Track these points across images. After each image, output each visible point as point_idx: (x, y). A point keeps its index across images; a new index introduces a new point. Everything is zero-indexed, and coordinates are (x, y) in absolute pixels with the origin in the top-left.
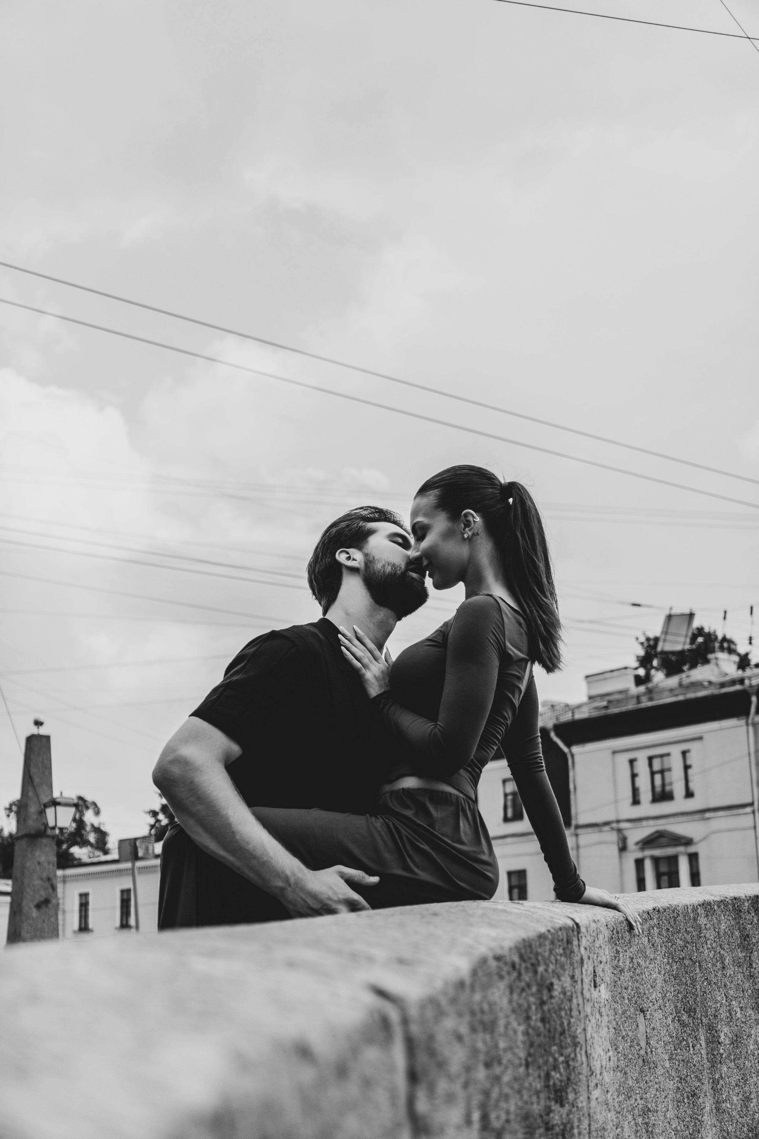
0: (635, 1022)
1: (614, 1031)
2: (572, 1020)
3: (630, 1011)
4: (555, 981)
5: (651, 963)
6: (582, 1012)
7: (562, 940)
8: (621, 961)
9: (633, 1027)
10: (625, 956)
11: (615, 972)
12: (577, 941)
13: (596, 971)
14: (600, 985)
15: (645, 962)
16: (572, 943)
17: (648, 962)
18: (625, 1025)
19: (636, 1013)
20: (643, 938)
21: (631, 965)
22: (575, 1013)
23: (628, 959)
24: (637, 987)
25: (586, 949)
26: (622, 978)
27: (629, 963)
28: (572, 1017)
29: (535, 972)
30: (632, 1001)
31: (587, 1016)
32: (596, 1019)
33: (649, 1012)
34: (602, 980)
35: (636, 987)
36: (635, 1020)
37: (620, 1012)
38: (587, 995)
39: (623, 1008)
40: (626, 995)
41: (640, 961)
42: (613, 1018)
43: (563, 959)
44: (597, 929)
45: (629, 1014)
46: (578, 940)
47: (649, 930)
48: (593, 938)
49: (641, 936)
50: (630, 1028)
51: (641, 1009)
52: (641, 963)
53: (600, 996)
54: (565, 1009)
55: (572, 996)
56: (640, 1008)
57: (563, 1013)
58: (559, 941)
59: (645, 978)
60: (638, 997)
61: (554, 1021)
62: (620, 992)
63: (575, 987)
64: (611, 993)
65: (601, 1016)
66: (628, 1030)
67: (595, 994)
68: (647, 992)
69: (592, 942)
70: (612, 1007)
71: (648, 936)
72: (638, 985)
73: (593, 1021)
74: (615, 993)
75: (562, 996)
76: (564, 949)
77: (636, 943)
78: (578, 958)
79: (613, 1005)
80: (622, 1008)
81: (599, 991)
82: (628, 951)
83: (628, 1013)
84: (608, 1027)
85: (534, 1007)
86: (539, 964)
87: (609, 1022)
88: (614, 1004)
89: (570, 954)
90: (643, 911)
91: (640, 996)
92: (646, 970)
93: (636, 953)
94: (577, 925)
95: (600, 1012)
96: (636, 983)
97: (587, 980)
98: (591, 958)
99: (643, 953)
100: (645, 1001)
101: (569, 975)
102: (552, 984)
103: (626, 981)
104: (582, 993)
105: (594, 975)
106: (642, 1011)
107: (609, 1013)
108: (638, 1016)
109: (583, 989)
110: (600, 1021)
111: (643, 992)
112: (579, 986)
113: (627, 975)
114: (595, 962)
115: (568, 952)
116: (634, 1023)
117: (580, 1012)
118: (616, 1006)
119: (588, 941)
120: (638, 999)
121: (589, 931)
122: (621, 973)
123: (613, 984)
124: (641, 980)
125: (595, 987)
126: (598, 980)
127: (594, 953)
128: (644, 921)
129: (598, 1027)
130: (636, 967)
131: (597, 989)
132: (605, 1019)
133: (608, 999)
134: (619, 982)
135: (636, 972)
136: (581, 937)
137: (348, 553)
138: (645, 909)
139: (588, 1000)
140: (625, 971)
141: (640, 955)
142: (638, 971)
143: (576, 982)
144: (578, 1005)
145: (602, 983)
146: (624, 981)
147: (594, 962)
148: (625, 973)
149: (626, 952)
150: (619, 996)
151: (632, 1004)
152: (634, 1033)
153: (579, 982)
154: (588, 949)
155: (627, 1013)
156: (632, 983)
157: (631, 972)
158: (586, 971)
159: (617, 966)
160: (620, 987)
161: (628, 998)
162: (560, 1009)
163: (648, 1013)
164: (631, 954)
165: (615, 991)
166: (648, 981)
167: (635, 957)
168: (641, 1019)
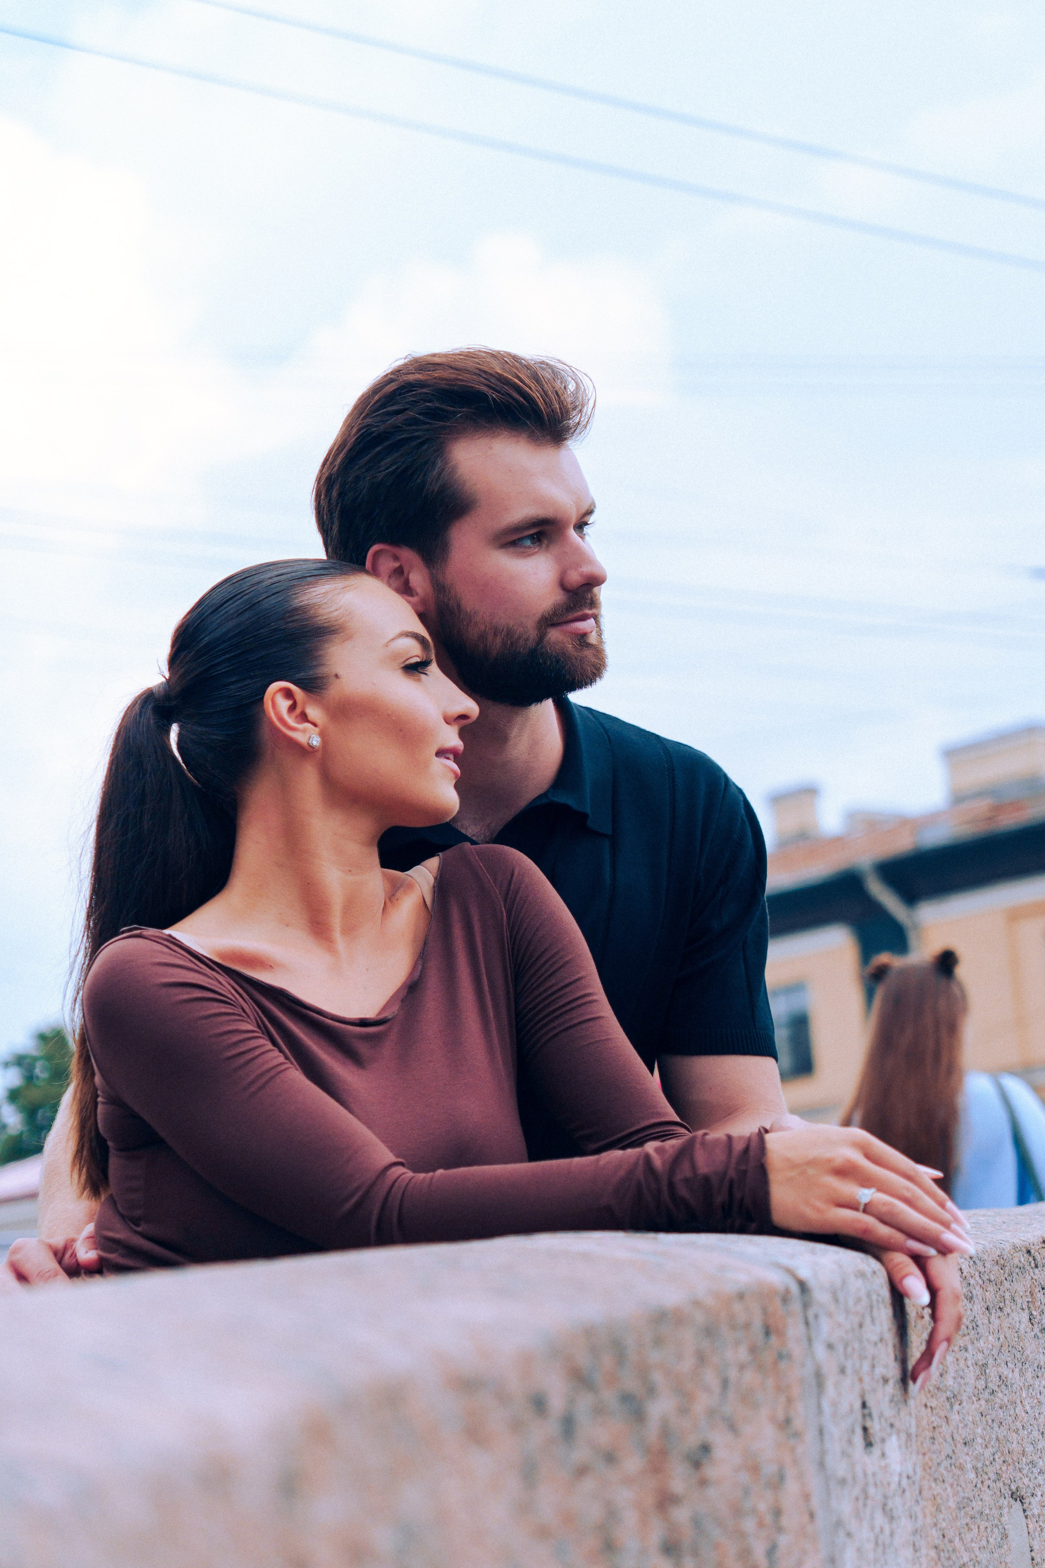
0: (996, 1526)
1: (933, 1553)
2: (783, 1541)
3: (981, 1500)
4: (719, 1439)
5: (1039, 1374)
6: (820, 1514)
7: (747, 1326)
8: (952, 1373)
9: (992, 1540)
10: (962, 1362)
11: (933, 1403)
12: (802, 1327)
13: (870, 1403)
14: (883, 1440)
15: (1022, 1373)
16: (781, 1334)
17: (1029, 1375)
18: (968, 1537)
19: (1000, 1504)
20: (1014, 1315)
21: (981, 1384)
22: (792, 1519)
23: (971, 1368)
24: (1001, 1437)
25: (830, 1346)
26: (955, 1417)
27: (973, 1378)
28: (780, 1530)
29: (638, 1415)
30: (986, 1473)
31: (839, 1524)
32: (872, 1528)
33: (1039, 1498)
34: (892, 1425)
35: (997, 1439)
36: (996, 1521)
37: (952, 1504)
38: (841, 1469)
39: (962, 1494)
40: (968, 1459)
41: (1005, 1372)
42: (929, 1520)
43: (749, 1377)
44: (869, 1295)
45: (977, 1508)
46: (807, 1323)
47: (1032, 1294)
48: (856, 1320)
49: (1007, 1310)
50: (984, 1543)
51: (1012, 1494)
52: (1010, 1376)
53: (886, 1467)
54: (754, 1511)
55: (781, 1477)
56: (1011, 1490)
57: (749, 1525)
58: (733, 1327)
59: (1023, 1414)
60: (1004, 1462)
61: (717, 1546)
62: (951, 1453)
63: (793, 1450)
64: (921, 1457)
65: (892, 1518)
66: (976, 1549)
67: (870, 1462)
68: (1029, 1449)
69: (853, 1330)
70: (926, 1493)
71: (1029, 1308)
72: (1002, 1432)
73: (864, 1534)
74: (934, 1456)
75: (744, 1477)
76: (753, 1350)
77: (996, 1327)
78: (808, 1371)
79: (930, 1488)
80: (956, 1494)
81: (883, 1455)
82: (970, 1347)
83: (977, 1505)
84: (914, 1545)
85: (630, 1518)
86: (651, 1391)
87: (915, 1532)
88: (933, 1485)
89: (776, 1363)
90: (1015, 1247)
91: (1010, 1461)
92: (1024, 1395)
93: (995, 1352)
94: (803, 1286)
95: (888, 1508)
96: (996, 1428)
97: (835, 1431)
98: (849, 1371)
99: (1014, 1351)
100: (1025, 1472)
101: (773, 1419)
102: (706, 1448)
103: (966, 1426)
104: (821, 1464)
105: (864, 1416)
106: (1017, 1497)
107: (917, 1509)
108: (1006, 1510)
109: (823, 1453)
110: (887, 1532)
111: (1020, 1449)
112: (808, 1446)
113: (971, 1408)
114: (867, 1379)
115: (768, 1358)
116: (996, 1530)
117: (812, 1515)
118: (938, 1489)
119: (840, 1325)
120: (1004, 1468)
121: (841, 1300)
122: (952, 1406)
123: (928, 1434)
124: (1010, 1420)
125: (869, 1444)
126: (875, 1427)
127: (862, 1358)
128: (1017, 1270)
129: (880, 1549)
130: (996, 1388)
131: (876, 1451)
132: (905, 1526)
133: (911, 1473)
134: (946, 1430)
135: (997, 1400)
136: (816, 1316)
137: (396, 558)
138: (1019, 1242)
139: (843, 1482)
140: (964, 1398)
141: (1006, 1356)
142: (1001, 1397)
143: (797, 1435)
144: (807, 1497)
145: (890, 1435)
146: (961, 1425)
147: (861, 1380)
148: (964, 1404)
149: (966, 1350)
150: (946, 1463)
151: (987, 1483)
152: (996, 1555)
153: (810, 1436)
154: (840, 1348)
155: (974, 1504)
156: (984, 1429)
157: (983, 1402)
158: (835, 1404)
159: (938, 1389)
160: (949, 1439)
161: (975, 1468)
162: (738, 1512)
163: (1035, 1501)
164: (980, 1356)
165: (934, 1452)
166: (1033, 1422)
167: (991, 1361)
168: (1013, 1515)
